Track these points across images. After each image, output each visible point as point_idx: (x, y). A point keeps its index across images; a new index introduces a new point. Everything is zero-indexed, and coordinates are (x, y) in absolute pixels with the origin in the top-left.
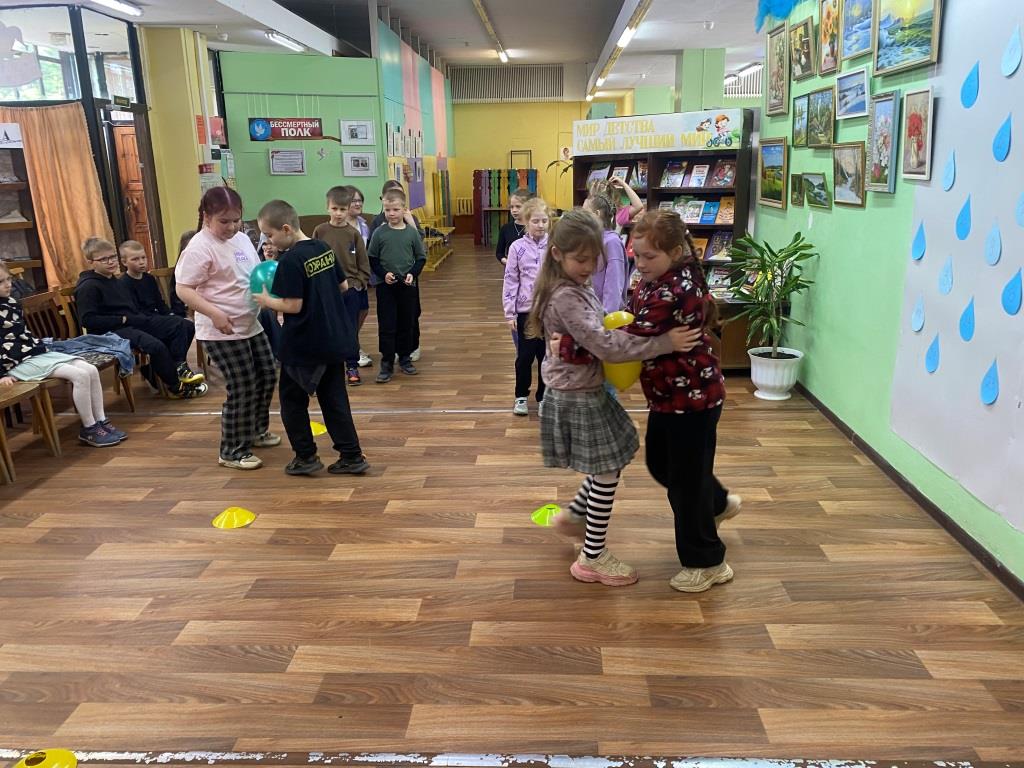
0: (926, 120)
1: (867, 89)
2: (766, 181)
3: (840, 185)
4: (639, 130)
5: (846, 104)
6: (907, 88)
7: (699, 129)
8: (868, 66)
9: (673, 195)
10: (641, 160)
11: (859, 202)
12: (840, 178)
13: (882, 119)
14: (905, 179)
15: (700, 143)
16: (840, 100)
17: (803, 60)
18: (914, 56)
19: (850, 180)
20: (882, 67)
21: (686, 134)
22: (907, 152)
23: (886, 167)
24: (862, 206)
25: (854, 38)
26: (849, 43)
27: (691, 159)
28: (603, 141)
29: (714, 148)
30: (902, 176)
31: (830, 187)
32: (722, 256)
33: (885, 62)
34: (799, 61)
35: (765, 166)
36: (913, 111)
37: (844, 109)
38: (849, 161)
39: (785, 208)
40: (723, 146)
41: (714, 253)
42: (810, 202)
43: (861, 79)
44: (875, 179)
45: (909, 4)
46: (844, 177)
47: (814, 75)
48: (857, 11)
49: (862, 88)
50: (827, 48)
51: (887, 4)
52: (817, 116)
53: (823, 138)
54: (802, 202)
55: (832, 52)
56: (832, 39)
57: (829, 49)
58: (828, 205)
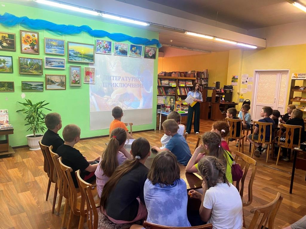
0: (94, 73)
1: (65, 63)
3: (50, 84)
6: (83, 67)
13: (75, 71)
14: (84, 83)
17: (5, 45)
20: (72, 60)
22: (85, 78)
23: (78, 81)
25: (53, 49)
26: (50, 50)
31: (44, 86)
33: (73, 59)
36: (88, 71)
37: (50, 66)
38: (54, 79)
42: (24, 90)
43: (62, 61)
44: (73, 83)
45: (83, 51)
46: (53, 83)
47: (15, 51)
48: (54, 44)
49: (62, 63)
50: (26, 46)
51: (72, 47)
52: (27, 65)
53: (35, 72)
54: (13, 91)
55: (33, 48)
56: (32, 46)
57: (30, 47)
58: (41, 90)
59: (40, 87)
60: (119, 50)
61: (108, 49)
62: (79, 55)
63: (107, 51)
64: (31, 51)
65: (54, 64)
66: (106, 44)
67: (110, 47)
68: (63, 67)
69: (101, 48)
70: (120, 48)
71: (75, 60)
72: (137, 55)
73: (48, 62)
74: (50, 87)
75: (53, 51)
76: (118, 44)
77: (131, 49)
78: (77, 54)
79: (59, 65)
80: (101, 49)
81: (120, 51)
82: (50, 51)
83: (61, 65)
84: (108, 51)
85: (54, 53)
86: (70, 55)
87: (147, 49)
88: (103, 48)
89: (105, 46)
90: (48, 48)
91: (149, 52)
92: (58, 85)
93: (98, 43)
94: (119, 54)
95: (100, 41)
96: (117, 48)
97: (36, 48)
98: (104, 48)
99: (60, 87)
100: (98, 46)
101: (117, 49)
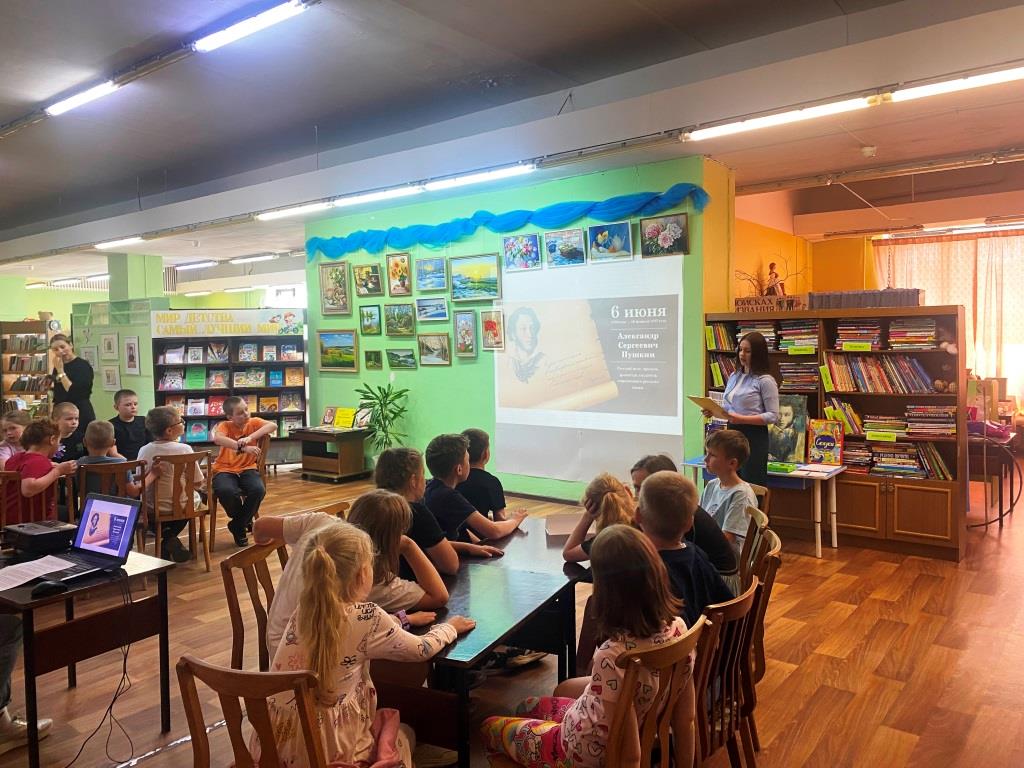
0: (499, 323)
1: (446, 306)
2: (329, 356)
3: (426, 355)
4: (219, 318)
5: (426, 313)
6: (479, 309)
7: (272, 322)
8: (447, 296)
9: (246, 367)
10: (213, 342)
11: (448, 363)
12: (425, 351)
13: (463, 322)
14: (484, 350)
15: (273, 331)
16: (419, 311)
17: (370, 285)
18: (485, 296)
19: (436, 352)
20: (458, 298)
21: (261, 324)
22: (484, 338)
23: (470, 345)
24: (450, 365)
25: (428, 281)
26: (424, 283)
27: (260, 342)
28: (184, 327)
29: (284, 334)
30: (482, 348)
31: (417, 357)
32: (292, 408)
33: (460, 296)
34: (366, 285)
35: (325, 345)
36: (488, 319)
37: (425, 315)
38: (433, 343)
39: (357, 373)
40: (292, 333)
41: (284, 407)
42: (392, 365)
43: (441, 302)
44: (460, 351)
45: (476, 272)
46: (430, 351)
47: (383, 295)
48: (429, 268)
49: (441, 306)
50: (396, 282)
51: (457, 269)
52: (394, 318)
53: (404, 330)
54: (380, 367)
55: (403, 285)
56: (402, 278)
57: (399, 283)
58: (413, 366)
59: (410, 360)
60: (558, 252)
61: (532, 256)
62: (470, 284)
63: (530, 262)
64: (401, 290)
65: (431, 311)
66: (525, 243)
67: (535, 250)
68: (444, 315)
69: (514, 257)
70: (560, 246)
71: (464, 296)
72: (616, 254)
73: (422, 308)
74: (425, 360)
75: (429, 283)
76: (552, 235)
77: (594, 239)
78: (468, 284)
79: (437, 312)
80: (517, 259)
81: (562, 254)
82: (424, 285)
83: (440, 311)
84: (533, 260)
85: (429, 287)
86: (454, 287)
87: (650, 225)
88: (518, 256)
89: (524, 250)
90: (421, 280)
91: (659, 233)
92: (438, 356)
93: (507, 246)
94: (561, 263)
95: (511, 241)
96: (552, 249)
97: (407, 283)
98: (522, 256)
99: (440, 361)
100: (509, 253)
101: (554, 251)
